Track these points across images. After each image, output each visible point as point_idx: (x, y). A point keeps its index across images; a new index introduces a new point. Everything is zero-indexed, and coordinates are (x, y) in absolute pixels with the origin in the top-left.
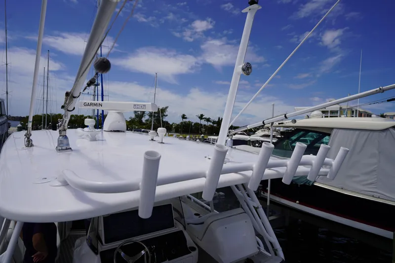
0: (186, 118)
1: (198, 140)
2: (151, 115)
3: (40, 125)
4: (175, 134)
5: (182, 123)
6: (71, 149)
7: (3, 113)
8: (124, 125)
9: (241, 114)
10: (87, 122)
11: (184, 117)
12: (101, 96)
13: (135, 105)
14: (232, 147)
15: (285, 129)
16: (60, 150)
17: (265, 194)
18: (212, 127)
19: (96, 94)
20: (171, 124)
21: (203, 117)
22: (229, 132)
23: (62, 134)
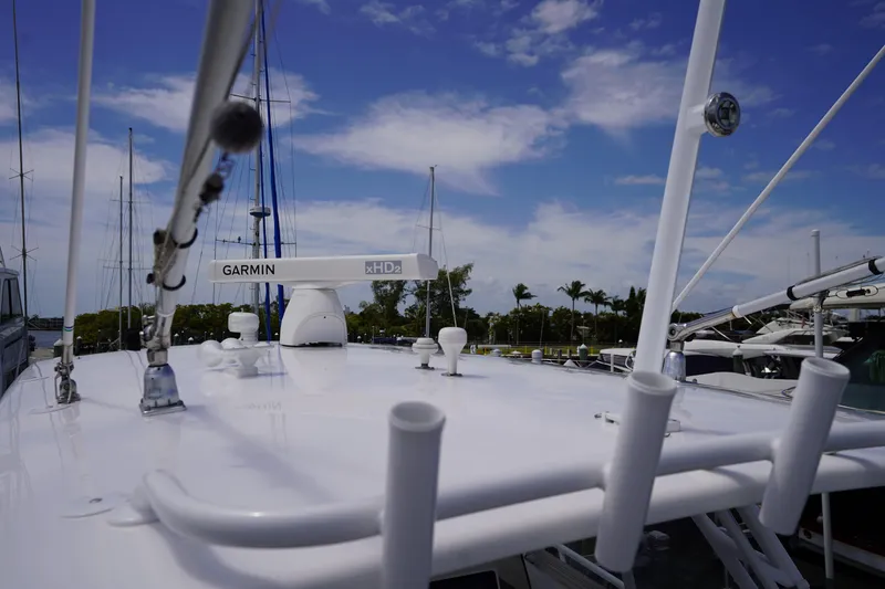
0: (528, 296)
1: (569, 363)
2: (421, 292)
3: (114, 338)
4: (497, 348)
5: (516, 311)
6: (181, 403)
7: (16, 310)
8: (339, 328)
9: (706, 274)
10: (236, 321)
11: (521, 293)
12: (274, 247)
13: (369, 264)
14: (683, 381)
15: (865, 313)
16: (149, 409)
17: (815, 540)
18: (612, 319)
19: (262, 242)
20: (483, 316)
21: (583, 290)
22: (672, 332)
23: (156, 362)
